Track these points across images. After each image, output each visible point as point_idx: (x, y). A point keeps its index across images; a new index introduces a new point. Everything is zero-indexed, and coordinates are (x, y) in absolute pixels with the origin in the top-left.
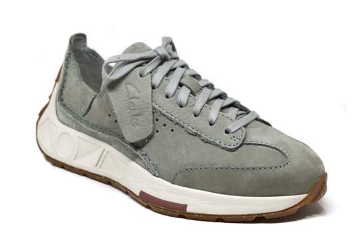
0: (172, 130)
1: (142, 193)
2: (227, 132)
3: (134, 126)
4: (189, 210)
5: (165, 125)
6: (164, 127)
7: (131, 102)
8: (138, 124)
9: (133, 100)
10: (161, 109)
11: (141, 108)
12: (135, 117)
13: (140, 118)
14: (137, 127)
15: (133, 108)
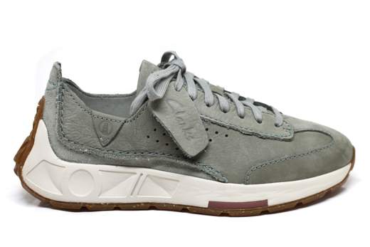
0: (227, 136)
1: (211, 203)
2: (276, 125)
3: (189, 140)
4: (270, 203)
5: (217, 133)
6: (216, 135)
7: (179, 118)
8: (192, 137)
9: (180, 115)
10: (208, 118)
11: (190, 121)
12: (187, 131)
13: (193, 131)
14: (192, 140)
15: (182, 122)
